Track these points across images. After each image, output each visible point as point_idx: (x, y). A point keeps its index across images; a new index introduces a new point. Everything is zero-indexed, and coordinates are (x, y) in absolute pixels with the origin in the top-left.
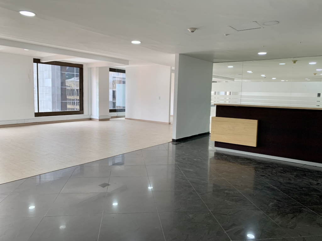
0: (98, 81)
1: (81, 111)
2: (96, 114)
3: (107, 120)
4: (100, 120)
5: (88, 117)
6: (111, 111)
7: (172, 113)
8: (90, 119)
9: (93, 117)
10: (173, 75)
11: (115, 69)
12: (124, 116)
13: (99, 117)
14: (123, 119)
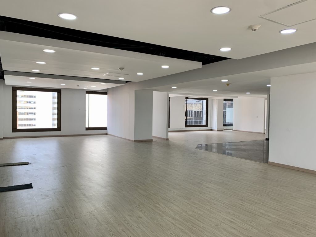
0: (217, 107)
1: (206, 125)
2: (215, 127)
3: (222, 130)
4: (218, 131)
5: (210, 129)
6: (224, 125)
7: (265, 128)
8: (211, 130)
9: (213, 129)
10: (266, 101)
11: (226, 99)
12: (232, 129)
13: (217, 129)
14: (232, 130)
